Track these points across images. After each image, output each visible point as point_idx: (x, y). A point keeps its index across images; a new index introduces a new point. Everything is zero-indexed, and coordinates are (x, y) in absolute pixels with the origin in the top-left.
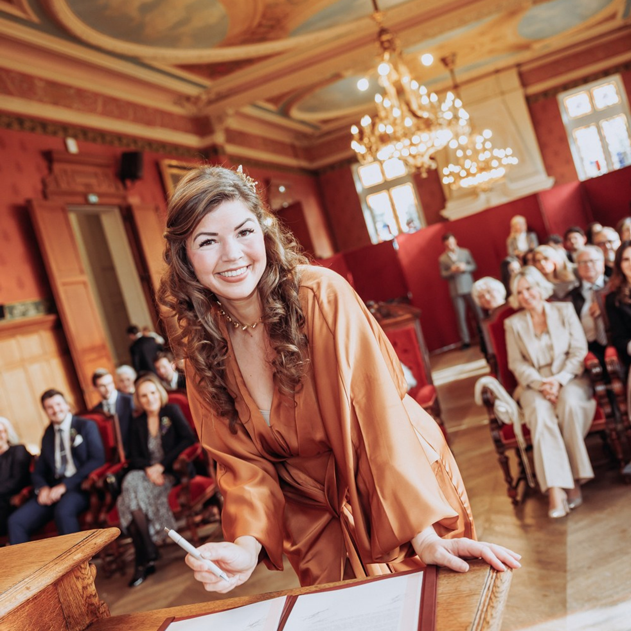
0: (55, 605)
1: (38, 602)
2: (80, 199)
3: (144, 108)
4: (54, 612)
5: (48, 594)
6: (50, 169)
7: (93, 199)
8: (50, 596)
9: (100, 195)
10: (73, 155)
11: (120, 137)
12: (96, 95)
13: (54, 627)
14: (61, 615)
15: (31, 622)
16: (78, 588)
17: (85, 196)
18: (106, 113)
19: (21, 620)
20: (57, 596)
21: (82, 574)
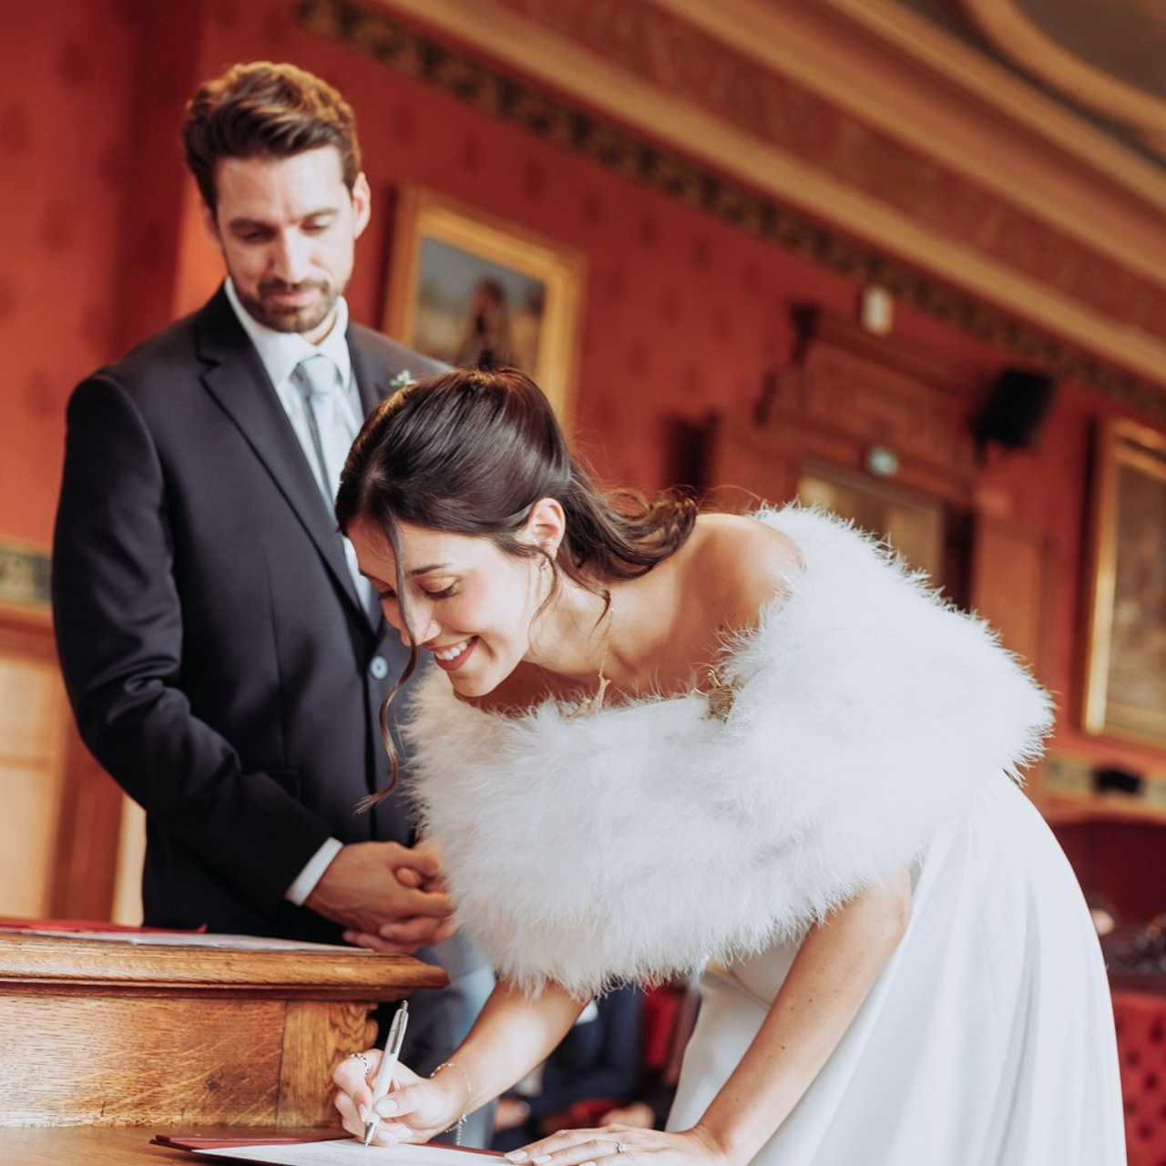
0: (270, 1044)
1: (242, 1018)
2: (846, 453)
3: (1110, 268)
4: (263, 1055)
5: (267, 1016)
6: (799, 354)
7: (883, 463)
8: (267, 1022)
9: (904, 459)
10: (872, 336)
11: (1014, 324)
12: (989, 199)
13: (252, 1082)
14: (276, 1070)
15: (214, 1044)
16: (326, 1044)
17: (863, 451)
18: (1000, 254)
19: (197, 1026)
20: (281, 1031)
21: (346, 1023)
